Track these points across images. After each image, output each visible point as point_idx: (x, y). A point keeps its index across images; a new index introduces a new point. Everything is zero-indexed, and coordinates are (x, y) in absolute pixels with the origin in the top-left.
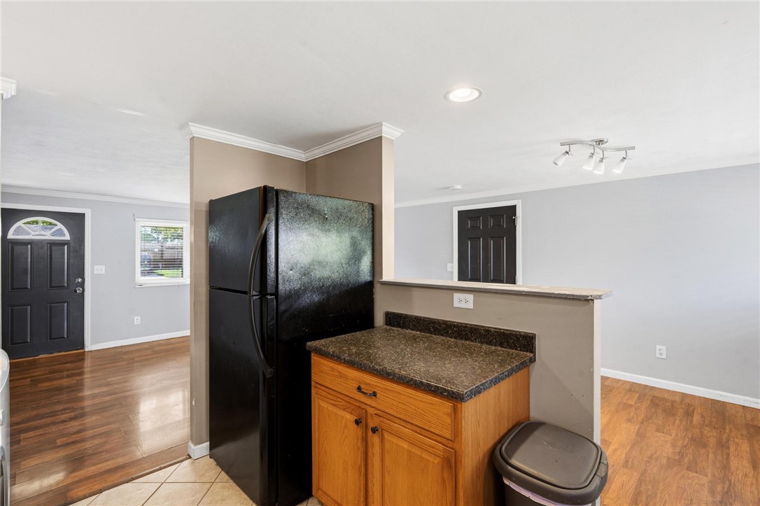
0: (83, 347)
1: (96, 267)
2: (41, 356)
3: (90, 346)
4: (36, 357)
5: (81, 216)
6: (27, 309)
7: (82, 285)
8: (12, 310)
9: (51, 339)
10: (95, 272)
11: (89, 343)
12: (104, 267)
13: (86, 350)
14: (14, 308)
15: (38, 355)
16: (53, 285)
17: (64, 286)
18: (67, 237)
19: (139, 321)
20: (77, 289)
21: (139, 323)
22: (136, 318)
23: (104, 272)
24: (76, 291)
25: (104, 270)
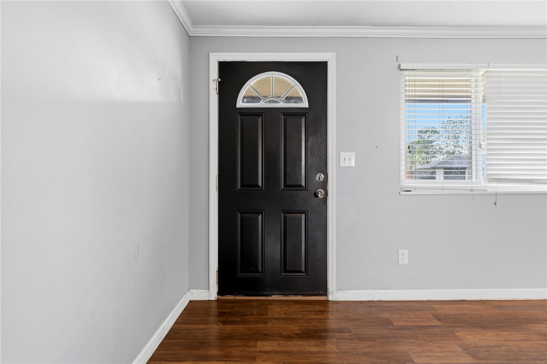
0: (325, 293)
1: (343, 154)
2: (274, 297)
3: (336, 293)
4: (269, 298)
5: (322, 67)
7: (324, 184)
9: (285, 271)
10: (342, 165)
11: (335, 289)
12: (353, 154)
13: (331, 297)
15: (271, 295)
17: (301, 186)
18: (305, 104)
19: (406, 257)
20: (318, 192)
21: (406, 261)
22: (401, 252)
23: (353, 165)
24: (316, 195)
25: (353, 160)
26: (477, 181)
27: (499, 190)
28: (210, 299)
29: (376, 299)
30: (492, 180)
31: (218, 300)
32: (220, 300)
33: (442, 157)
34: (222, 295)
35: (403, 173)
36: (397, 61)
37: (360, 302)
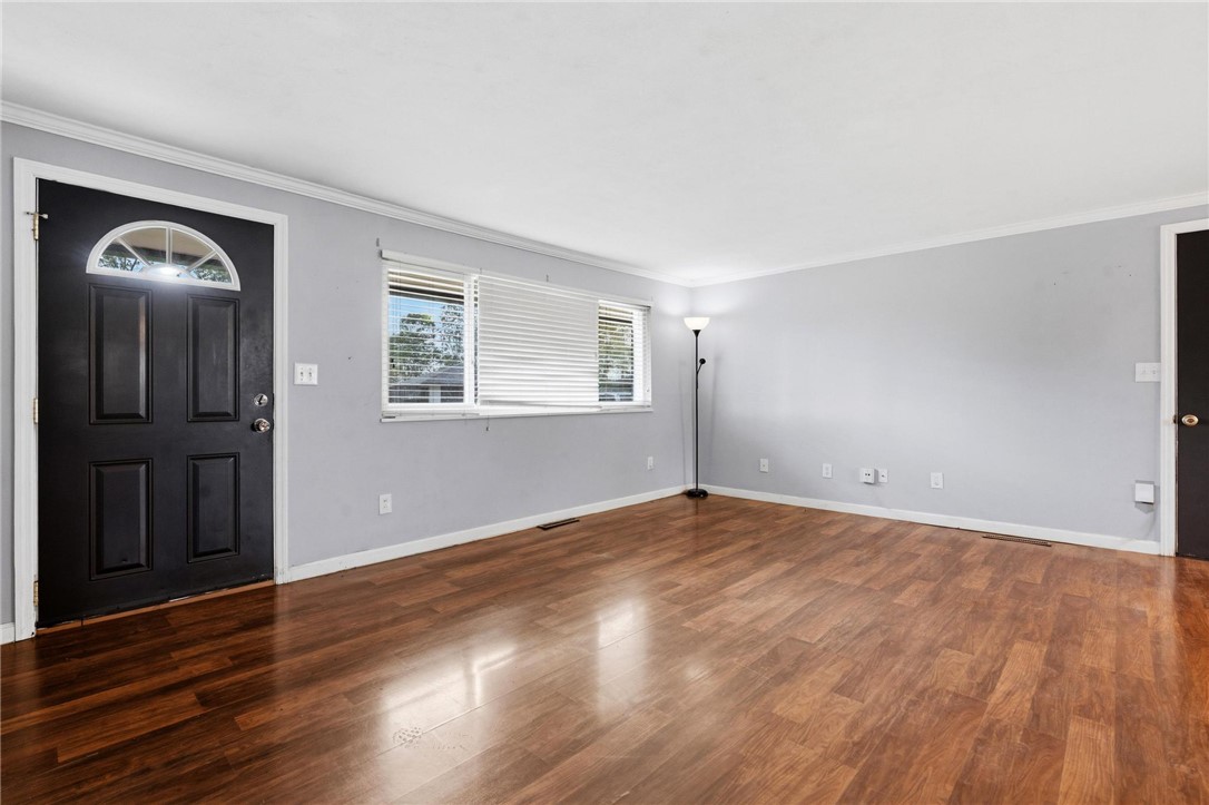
0: (271, 574)
1: (299, 367)
2: (174, 602)
3: (287, 570)
4: (162, 606)
5: (265, 232)
6: (138, 471)
7: (269, 411)
8: (99, 475)
9: (197, 555)
10: (298, 381)
12: (315, 368)
13: (280, 579)
14: (106, 471)
15: (167, 601)
16: (202, 409)
18: (234, 283)
19: (389, 504)
20: (260, 422)
21: (389, 509)
22: (382, 497)
23: (315, 382)
24: (255, 428)
25: (315, 375)
26: (468, 405)
27: (491, 414)
28: (17, 640)
29: (349, 567)
30: (485, 402)
31: (38, 637)
32: (44, 635)
33: (439, 366)
34: (49, 625)
35: (385, 394)
36: (378, 245)
37: (326, 575)
